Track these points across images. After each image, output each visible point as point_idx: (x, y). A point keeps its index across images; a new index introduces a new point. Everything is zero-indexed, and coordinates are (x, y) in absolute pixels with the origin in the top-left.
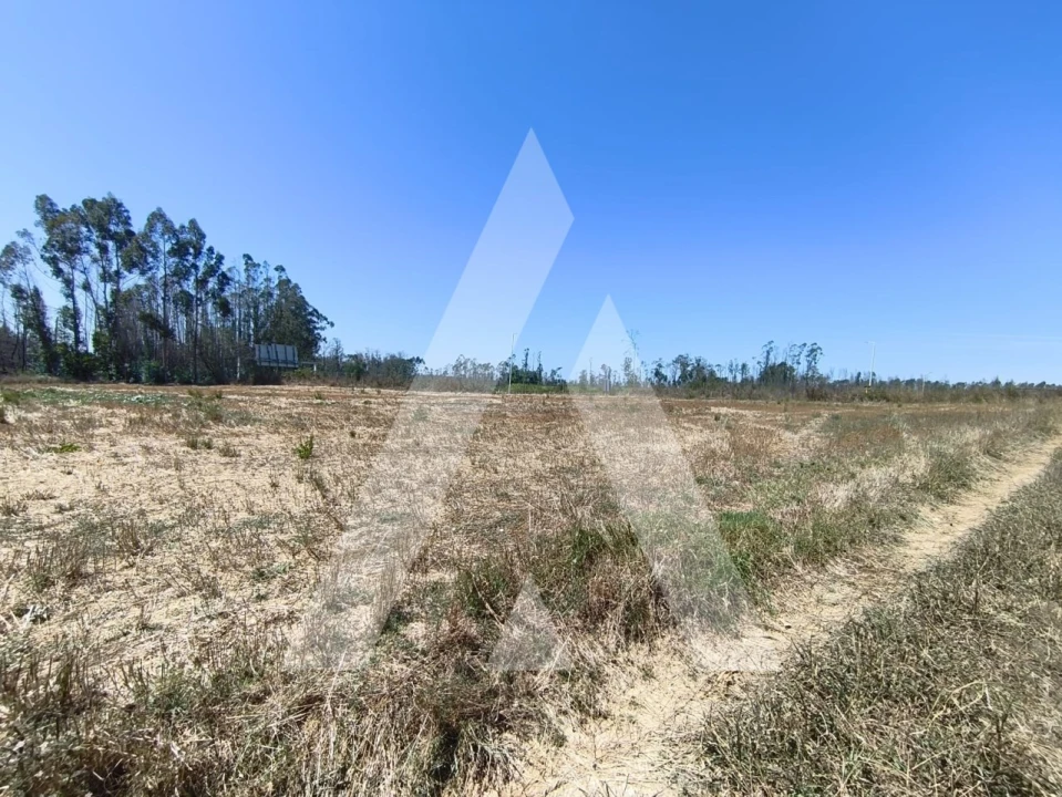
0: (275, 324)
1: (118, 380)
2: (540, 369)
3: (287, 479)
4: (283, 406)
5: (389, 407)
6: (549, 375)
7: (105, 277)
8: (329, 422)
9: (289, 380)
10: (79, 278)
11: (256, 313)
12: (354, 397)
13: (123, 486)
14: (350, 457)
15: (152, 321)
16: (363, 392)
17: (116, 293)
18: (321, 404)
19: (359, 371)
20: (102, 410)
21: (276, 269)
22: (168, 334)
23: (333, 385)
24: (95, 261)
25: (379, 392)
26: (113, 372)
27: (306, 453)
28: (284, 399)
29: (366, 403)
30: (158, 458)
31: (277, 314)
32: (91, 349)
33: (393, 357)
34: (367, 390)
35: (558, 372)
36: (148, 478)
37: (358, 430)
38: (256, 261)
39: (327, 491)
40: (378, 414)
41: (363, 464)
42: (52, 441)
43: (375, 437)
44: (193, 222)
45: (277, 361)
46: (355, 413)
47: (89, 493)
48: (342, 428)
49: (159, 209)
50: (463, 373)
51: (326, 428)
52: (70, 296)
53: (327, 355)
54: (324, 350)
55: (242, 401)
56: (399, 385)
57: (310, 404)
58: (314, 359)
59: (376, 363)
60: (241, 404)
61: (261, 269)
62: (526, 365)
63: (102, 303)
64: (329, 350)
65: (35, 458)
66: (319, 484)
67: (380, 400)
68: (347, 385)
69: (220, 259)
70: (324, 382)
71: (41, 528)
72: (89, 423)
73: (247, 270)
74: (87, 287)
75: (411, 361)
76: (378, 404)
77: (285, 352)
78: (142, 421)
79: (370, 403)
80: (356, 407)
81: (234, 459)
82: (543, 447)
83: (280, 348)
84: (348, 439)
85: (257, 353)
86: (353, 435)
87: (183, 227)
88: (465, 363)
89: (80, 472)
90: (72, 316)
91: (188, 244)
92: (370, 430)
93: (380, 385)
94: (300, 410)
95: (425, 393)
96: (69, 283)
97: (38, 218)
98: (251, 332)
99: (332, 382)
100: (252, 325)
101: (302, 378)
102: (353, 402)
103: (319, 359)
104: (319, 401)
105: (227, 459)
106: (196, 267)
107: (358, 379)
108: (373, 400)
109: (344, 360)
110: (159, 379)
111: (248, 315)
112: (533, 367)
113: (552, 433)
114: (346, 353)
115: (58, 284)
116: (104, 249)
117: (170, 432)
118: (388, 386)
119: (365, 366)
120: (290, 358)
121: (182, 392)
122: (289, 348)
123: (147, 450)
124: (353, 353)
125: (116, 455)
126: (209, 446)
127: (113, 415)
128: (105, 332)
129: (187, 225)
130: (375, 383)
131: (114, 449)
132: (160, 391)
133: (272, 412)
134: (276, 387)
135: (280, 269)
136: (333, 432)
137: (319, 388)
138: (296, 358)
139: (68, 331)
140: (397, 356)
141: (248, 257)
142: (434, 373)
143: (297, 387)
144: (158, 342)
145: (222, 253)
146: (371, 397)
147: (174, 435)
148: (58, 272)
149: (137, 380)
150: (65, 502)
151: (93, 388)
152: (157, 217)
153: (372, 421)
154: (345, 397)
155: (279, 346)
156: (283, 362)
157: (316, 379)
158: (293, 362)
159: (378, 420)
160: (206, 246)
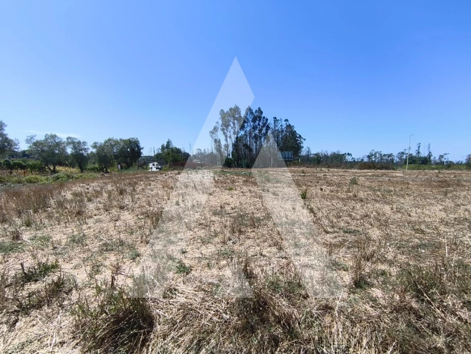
0: (284, 143)
1: (237, 167)
2: (430, 156)
5: (335, 177)
6: (437, 158)
7: (234, 133)
8: (309, 184)
9: (291, 166)
10: (228, 134)
11: (277, 139)
12: (317, 173)
13: (246, 203)
14: (322, 200)
15: (246, 146)
16: (321, 170)
17: (237, 138)
18: (305, 176)
19: (319, 161)
20: (236, 177)
21: (285, 121)
22: (251, 150)
23: (308, 167)
24: (232, 128)
25: (329, 170)
26: (236, 164)
27: (304, 197)
29: (324, 175)
30: (254, 194)
31: (285, 139)
32: (231, 157)
33: (334, 153)
34: (323, 169)
35: (445, 156)
36: (252, 201)
37: (324, 187)
38: (278, 119)
39: (316, 214)
40: (331, 180)
41: (329, 203)
42: (226, 186)
43: (332, 191)
44: (259, 108)
45: (285, 158)
46: (320, 180)
47: (238, 204)
48: (316, 186)
50: (374, 159)
51: (309, 186)
52: (226, 140)
53: (304, 154)
54: (303, 152)
56: (338, 167)
57: (300, 176)
58: (299, 156)
59: (326, 157)
61: (280, 122)
62: (419, 153)
63: (233, 142)
64: (305, 152)
65: (224, 192)
66: (312, 211)
67: (331, 174)
68: (314, 167)
69: (267, 120)
70: (304, 166)
71: (229, 214)
72: (233, 182)
73: (275, 123)
74: (230, 137)
75: (343, 155)
76: (330, 175)
77: (288, 154)
78: (247, 181)
80: (320, 177)
82: (443, 203)
84: (320, 191)
86: (322, 189)
87: (256, 111)
88: (375, 154)
89: (235, 197)
90: (227, 146)
91: (258, 117)
92: (329, 188)
93: (329, 167)
94: (296, 178)
95: (353, 171)
96: (226, 136)
97: (220, 116)
101: (295, 165)
102: (319, 175)
103: (301, 156)
104: (303, 174)
106: (259, 124)
107: (318, 164)
108: (327, 174)
109: (311, 156)
110: (248, 166)
111: (275, 140)
112: (424, 153)
113: (449, 195)
114: (312, 153)
115: (224, 137)
116: (234, 123)
117: (255, 185)
118: (333, 167)
119: (321, 158)
120: (290, 156)
122: (290, 152)
123: (250, 191)
124: (315, 153)
125: (242, 192)
127: (238, 178)
128: (234, 151)
130: (327, 166)
131: (241, 190)
132: (249, 170)
135: (286, 120)
136: (312, 188)
137: (302, 168)
138: (293, 157)
139: (226, 152)
140: (336, 153)
141: (275, 118)
142: (356, 160)
143: (293, 169)
144: (247, 151)
145: (267, 118)
146: (326, 173)
148: (224, 133)
149: (242, 167)
150: (232, 206)
151: (232, 170)
152: (250, 109)
153: (329, 184)
154: (314, 172)
155: (286, 152)
156: (287, 158)
157: (300, 165)
158: (291, 158)
159: (332, 183)
160: (263, 117)
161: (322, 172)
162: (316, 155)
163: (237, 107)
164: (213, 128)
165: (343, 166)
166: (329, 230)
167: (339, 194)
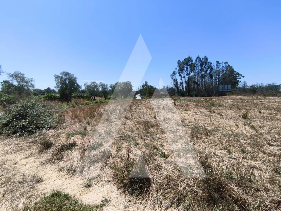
0: (224, 79)
1: (189, 96)
3: (240, 124)
4: (230, 102)
5: (272, 103)
7: (187, 75)
8: (248, 108)
9: (229, 95)
10: (183, 75)
11: (219, 77)
12: (254, 100)
13: (199, 119)
14: (262, 120)
15: (195, 82)
17: (189, 78)
18: (242, 102)
19: (254, 91)
20: (189, 103)
21: (225, 63)
22: (198, 85)
23: (244, 96)
24: (186, 71)
25: (265, 98)
26: (188, 95)
27: (245, 117)
28: (229, 100)
29: (261, 101)
30: (204, 114)
31: (225, 76)
32: (184, 90)
33: (269, 85)
34: (259, 97)
36: (203, 118)
37: (262, 111)
39: (258, 130)
40: (268, 106)
42: (183, 108)
43: (271, 114)
44: (205, 57)
45: (225, 89)
46: (258, 105)
47: (193, 120)
48: (254, 110)
49: (198, 56)
52: (181, 79)
53: (241, 87)
54: (240, 85)
55: (217, 101)
57: (238, 102)
59: (261, 88)
60: (217, 102)
61: (221, 64)
63: (186, 80)
64: (242, 85)
65: (182, 112)
66: (253, 128)
68: (250, 96)
69: (211, 64)
70: (241, 95)
71: (188, 126)
72: (188, 105)
73: (217, 65)
74: (184, 77)
75: (278, 86)
76: (267, 102)
77: (228, 87)
78: (197, 105)
79: (263, 102)
80: (257, 103)
81: (222, 116)
83: (226, 86)
84: (258, 114)
85: (219, 87)
86: (260, 112)
87: (203, 58)
89: (190, 115)
90: (182, 83)
91: (204, 62)
92: (267, 111)
93: (265, 95)
94: (236, 103)
96: (181, 77)
97: (178, 65)
98: (217, 82)
99: (244, 95)
100: (218, 80)
101: (233, 94)
103: (238, 88)
104: (241, 101)
105: (220, 116)
106: (205, 67)
107: (254, 93)
108: (264, 101)
109: (247, 88)
110: (196, 96)
111: (217, 78)
114: (248, 85)
115: (180, 78)
116: (187, 68)
117: (203, 108)
118: (269, 95)
119: (256, 89)
120: (229, 88)
121: (202, 99)
122: (229, 86)
123: (201, 112)
125: (195, 112)
126: (214, 112)
127: (191, 104)
128: (187, 86)
129: (204, 58)
130: (263, 95)
131: (194, 111)
132: (197, 98)
133: (227, 104)
134: (225, 97)
135: (226, 63)
136: (251, 111)
137: (240, 97)
138: (231, 88)
139: (181, 87)
140: (272, 84)
141: (218, 62)
143: (231, 97)
144: (196, 86)
145: (211, 62)
146: (262, 100)
147: (204, 109)
148: (180, 75)
149: (192, 96)
150: (189, 121)
151: (185, 98)
152: (198, 58)
153: (267, 108)
154: (251, 100)
155: (225, 85)
156: (227, 90)
157: (239, 94)
158: (230, 90)
159: (270, 108)
160: (208, 62)
161: (258, 99)
162: (252, 86)
163: (190, 57)
164: (173, 72)
165: (279, 95)
166: (273, 143)
167: (278, 116)
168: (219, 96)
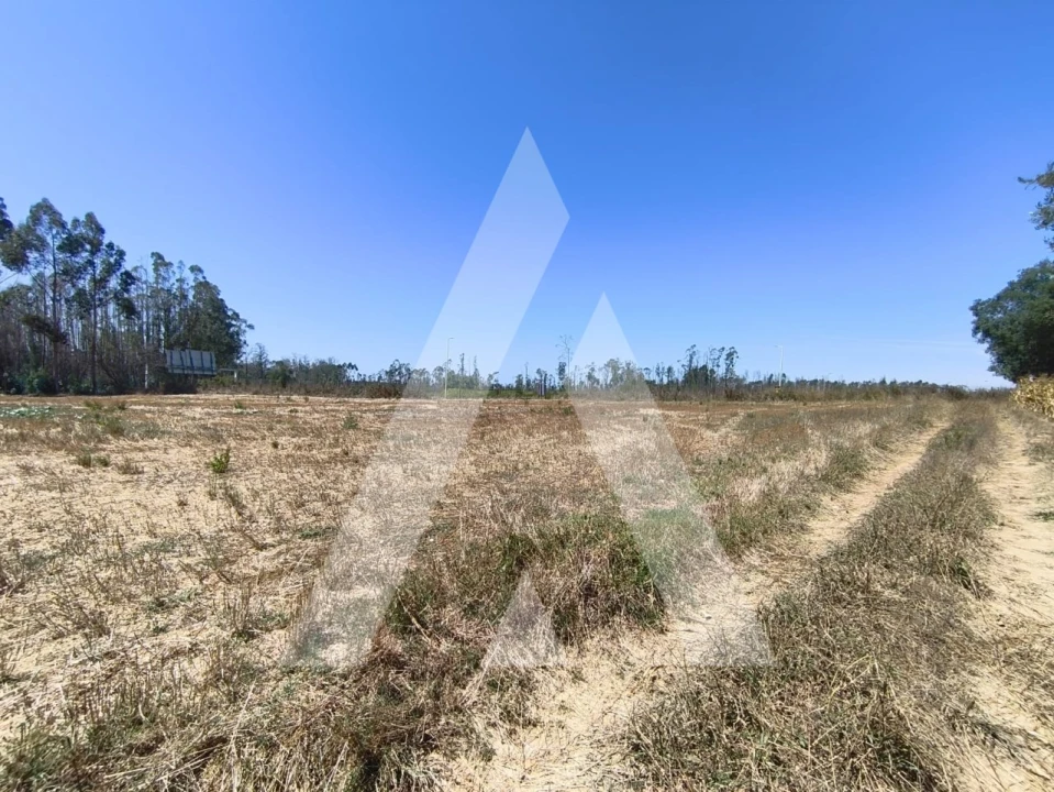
0: (190, 328)
2: (476, 373)
3: (198, 497)
4: (198, 416)
5: (317, 415)
6: (486, 379)
8: (247, 433)
9: (206, 389)
11: (167, 316)
12: (278, 406)
14: (270, 470)
15: (39, 325)
16: (289, 399)
18: (242, 413)
19: (285, 378)
21: (192, 270)
22: (59, 338)
23: (256, 393)
25: (307, 400)
27: (221, 468)
28: (199, 408)
29: (291, 411)
30: (40, 480)
31: (192, 317)
33: (322, 363)
34: (294, 397)
35: (495, 377)
36: (25, 502)
37: (282, 440)
38: (167, 260)
39: (244, 507)
40: (305, 423)
41: (284, 476)
43: (300, 448)
44: (90, 217)
45: (192, 368)
46: (279, 422)
48: (263, 438)
49: (45, 200)
50: (398, 378)
51: (246, 439)
53: (250, 361)
54: (248, 356)
55: (149, 412)
56: (328, 392)
57: (230, 414)
58: (236, 366)
59: (303, 369)
60: (149, 415)
61: (174, 268)
62: (462, 369)
64: (251, 356)
66: (234, 500)
67: (308, 408)
68: (272, 393)
69: (121, 254)
70: (246, 390)
73: (156, 269)
75: (339, 366)
76: (306, 412)
77: (202, 359)
78: (23, 437)
79: (297, 411)
80: (280, 416)
81: (136, 477)
82: (477, 452)
83: (195, 354)
84: (270, 450)
85: (168, 359)
86: (275, 445)
87: (77, 220)
88: (400, 368)
91: (85, 239)
92: (294, 440)
93: (308, 393)
94: (217, 420)
95: (357, 400)
98: (162, 337)
99: (255, 389)
100: (163, 329)
101: (221, 386)
102: (278, 411)
103: (241, 366)
104: (239, 410)
105: (128, 477)
106: (91, 263)
107: (284, 386)
108: (299, 408)
109: (269, 366)
110: (48, 389)
111: (158, 318)
112: (469, 372)
113: (487, 438)
114: (271, 359)
117: (57, 449)
118: (316, 393)
119: (291, 372)
120: (207, 365)
121: (77, 404)
122: (206, 355)
123: (27, 470)
124: (279, 359)
126: (105, 463)
129: (82, 218)
130: (303, 391)
132: (49, 402)
133: (184, 423)
134: (191, 396)
135: (196, 269)
136: (254, 443)
137: (240, 396)
138: (214, 365)
140: (327, 362)
141: (157, 256)
142: (367, 380)
143: (215, 396)
145: (122, 248)
146: (297, 405)
147: (63, 452)
149: (18, 392)
152: (43, 210)
153: (297, 431)
154: (269, 405)
155: (193, 352)
156: (199, 369)
157: (236, 387)
158: (211, 369)
159: (304, 429)
160: (106, 242)
161: (281, 405)
162: (280, 363)
165: (339, 391)
166: (269, 540)
167: (314, 452)
168: (167, 392)
